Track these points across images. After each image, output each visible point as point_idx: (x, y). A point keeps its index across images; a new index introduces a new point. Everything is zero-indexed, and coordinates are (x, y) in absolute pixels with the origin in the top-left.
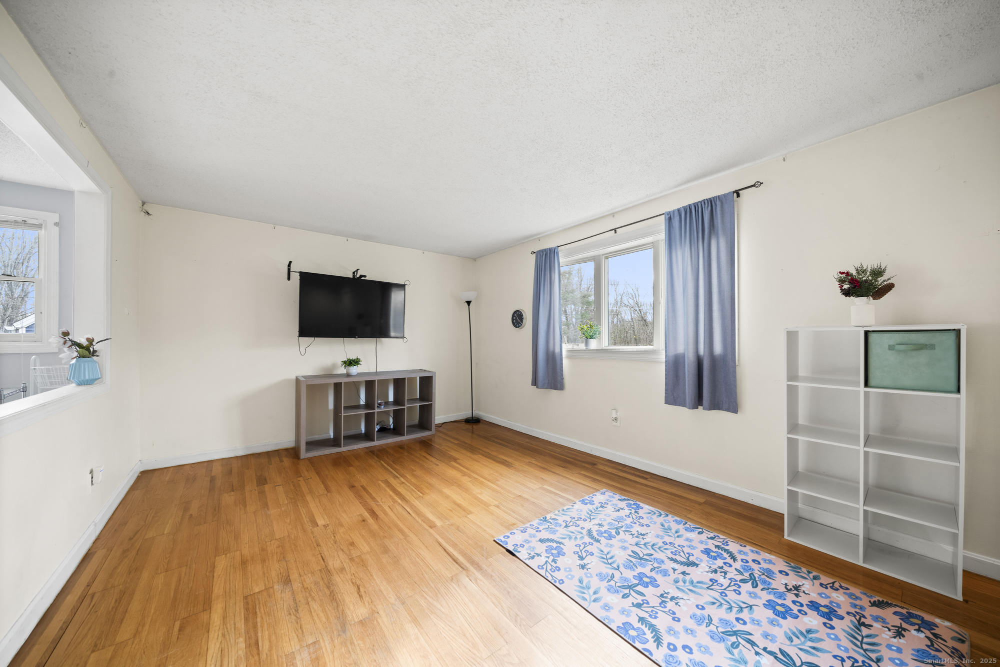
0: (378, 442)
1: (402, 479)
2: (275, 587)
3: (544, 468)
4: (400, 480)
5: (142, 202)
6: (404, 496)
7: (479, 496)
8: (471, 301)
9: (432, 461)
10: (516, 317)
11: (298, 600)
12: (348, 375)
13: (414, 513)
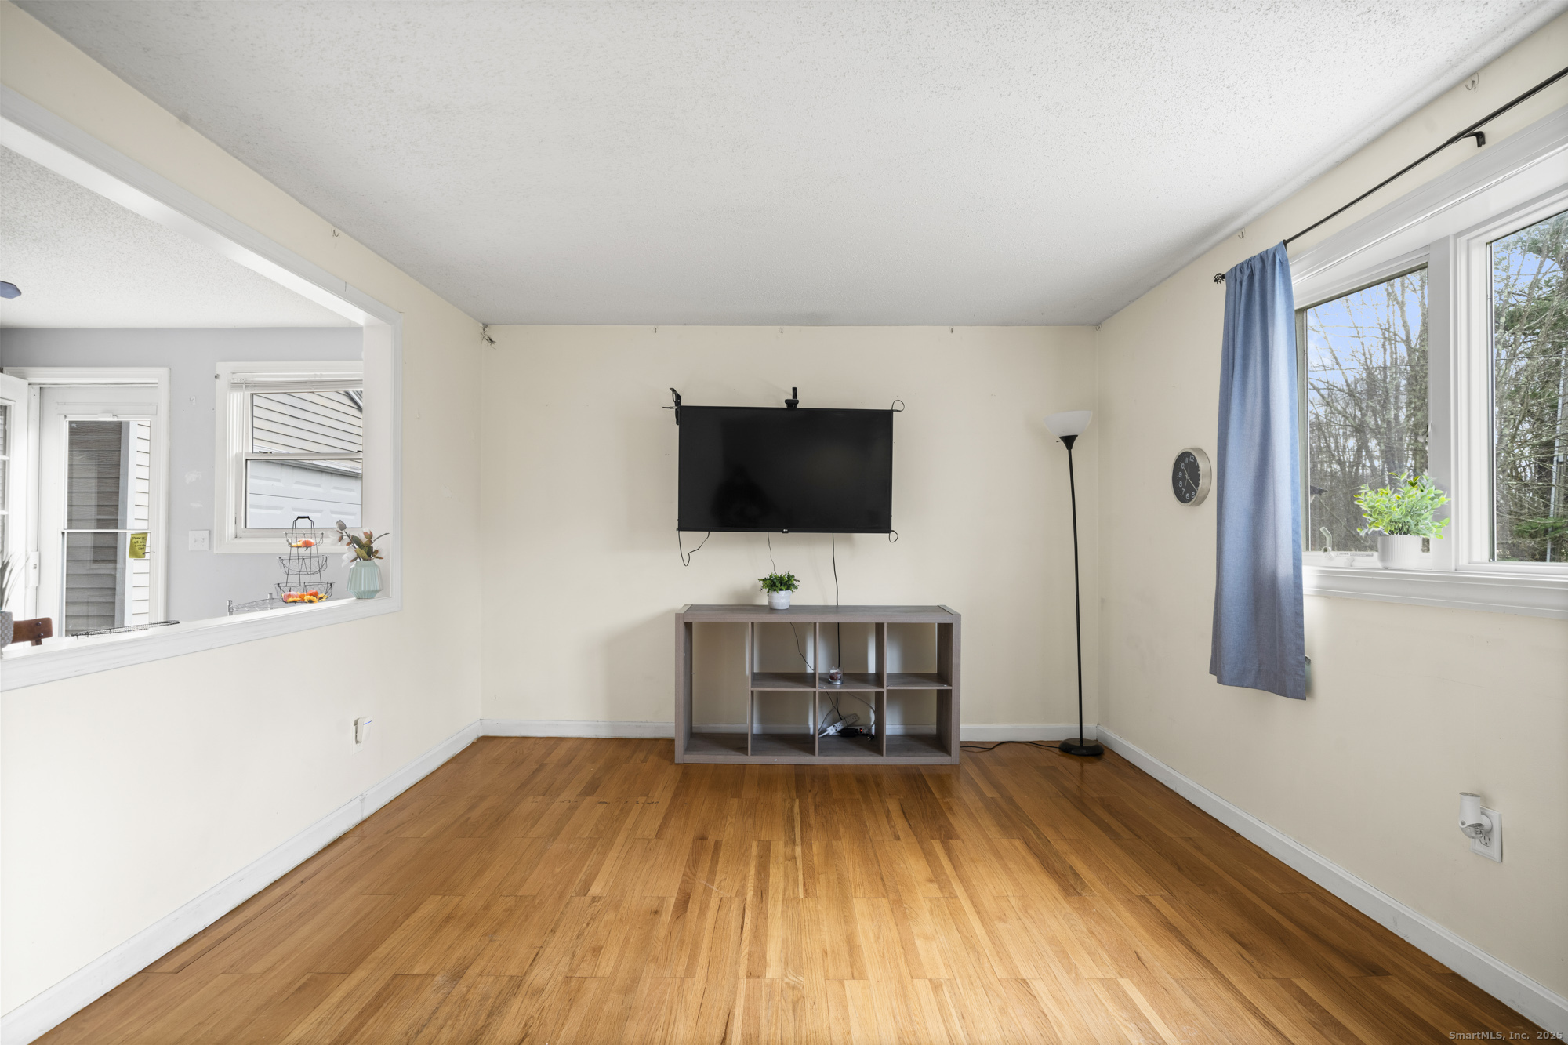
0: (822, 758)
1: (798, 850)
2: (437, 978)
3: (1172, 929)
4: (793, 850)
5: (483, 324)
6: (768, 886)
7: (919, 942)
8: (1077, 436)
9: (893, 827)
10: (1183, 471)
11: (436, 1016)
12: (771, 609)
13: (751, 930)
